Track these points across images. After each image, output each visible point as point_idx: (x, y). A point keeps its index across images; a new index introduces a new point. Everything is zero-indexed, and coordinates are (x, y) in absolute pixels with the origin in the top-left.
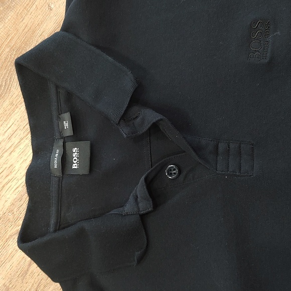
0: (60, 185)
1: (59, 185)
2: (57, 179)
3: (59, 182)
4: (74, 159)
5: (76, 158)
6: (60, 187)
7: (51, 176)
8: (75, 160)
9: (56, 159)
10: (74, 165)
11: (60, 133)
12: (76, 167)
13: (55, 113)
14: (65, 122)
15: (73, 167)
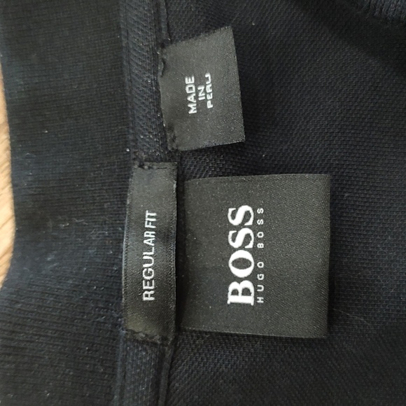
0: (163, 382)
1: (156, 384)
2: (146, 356)
3: (159, 369)
4: (235, 256)
5: (248, 256)
6: (162, 390)
7: (115, 338)
8: (242, 264)
9: (147, 255)
10: (234, 286)
11: (164, 133)
12: (249, 300)
13: (138, 40)
14: (190, 81)
15: (232, 299)
